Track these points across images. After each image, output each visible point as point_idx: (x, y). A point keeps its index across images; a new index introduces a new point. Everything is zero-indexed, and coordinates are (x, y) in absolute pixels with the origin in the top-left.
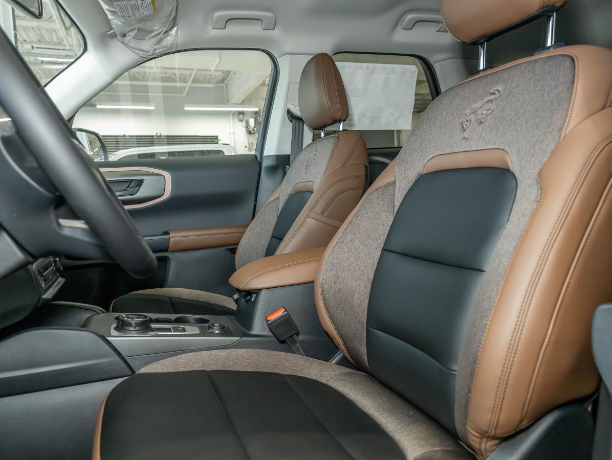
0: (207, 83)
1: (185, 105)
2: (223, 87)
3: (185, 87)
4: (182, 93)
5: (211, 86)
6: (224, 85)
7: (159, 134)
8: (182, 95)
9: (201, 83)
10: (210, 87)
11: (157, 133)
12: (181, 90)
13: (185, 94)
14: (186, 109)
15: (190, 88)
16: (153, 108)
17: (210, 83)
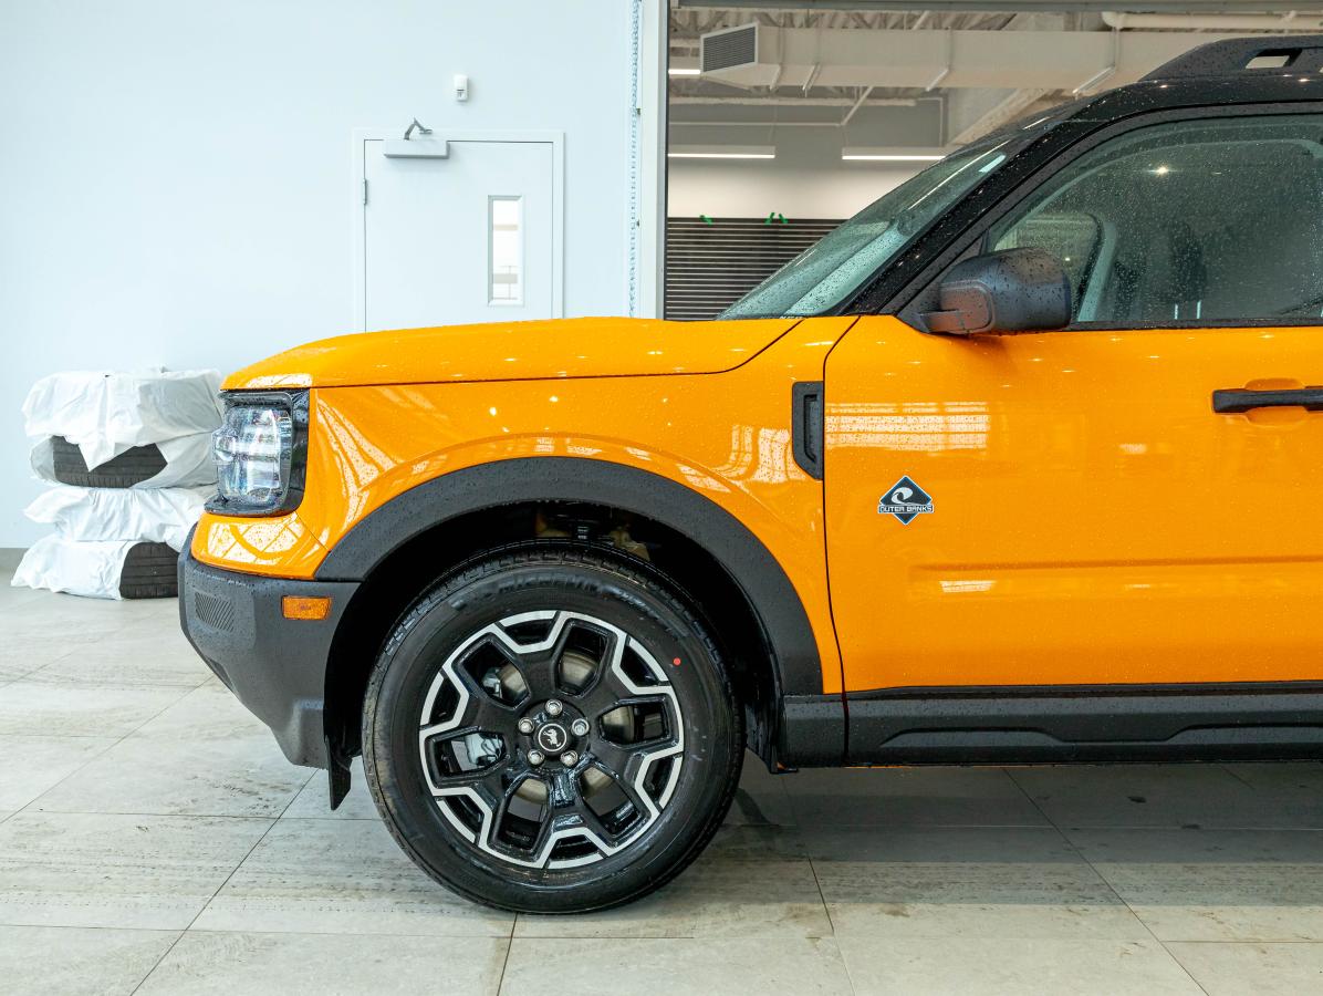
0: (900, 98)
1: (844, 150)
2: (939, 102)
3: (850, 108)
4: (840, 120)
5: (911, 103)
6: (941, 99)
7: (776, 217)
8: (837, 125)
9: (888, 98)
10: (906, 107)
11: (773, 214)
12: (837, 114)
13: (846, 120)
14: (845, 158)
15: (861, 108)
16: (773, 157)
17: (907, 98)
